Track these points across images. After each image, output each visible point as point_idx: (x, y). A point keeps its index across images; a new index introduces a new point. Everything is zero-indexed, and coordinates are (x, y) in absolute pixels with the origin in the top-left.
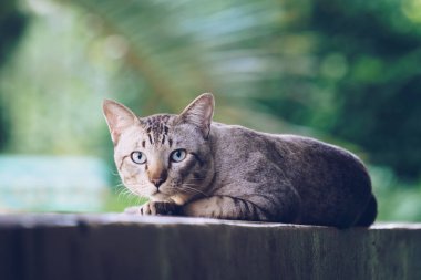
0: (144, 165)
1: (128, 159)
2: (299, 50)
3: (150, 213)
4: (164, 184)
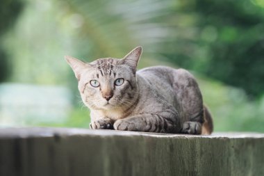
0: (99, 88)
1: (89, 85)
2: (187, 24)
3: (96, 128)
4: (112, 99)
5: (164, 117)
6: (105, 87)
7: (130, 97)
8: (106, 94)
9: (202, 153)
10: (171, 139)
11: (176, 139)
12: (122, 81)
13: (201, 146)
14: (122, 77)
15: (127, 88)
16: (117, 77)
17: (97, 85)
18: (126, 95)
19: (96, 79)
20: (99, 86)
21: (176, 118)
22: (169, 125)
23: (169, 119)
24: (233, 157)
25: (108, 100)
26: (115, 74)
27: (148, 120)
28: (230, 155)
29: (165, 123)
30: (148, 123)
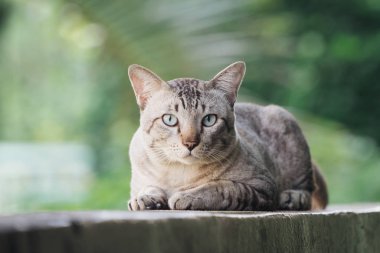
1: (159, 122)
4: (197, 148)
5: (253, 188)
6: (187, 127)
8: (189, 140)
9: (313, 241)
11: (269, 220)
12: (213, 119)
14: (215, 111)
15: (221, 130)
16: (207, 111)
19: (173, 112)
20: (177, 124)
21: (273, 190)
22: (261, 200)
23: (261, 191)
24: (363, 244)
25: (191, 149)
26: (204, 107)
27: (226, 191)
28: (358, 241)
29: (255, 196)
30: (226, 196)
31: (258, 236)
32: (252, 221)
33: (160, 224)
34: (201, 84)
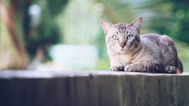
4: (125, 47)
5: (154, 64)
6: (121, 40)
7: (136, 46)
8: (122, 44)
9: (177, 85)
10: (158, 77)
11: (161, 77)
12: (131, 37)
13: (176, 81)
14: (131, 34)
15: (134, 41)
16: (129, 34)
17: (117, 38)
18: (134, 45)
19: (116, 35)
20: (118, 39)
22: (157, 68)
23: (157, 65)
25: (123, 47)
26: (127, 32)
27: (145, 65)
29: (155, 67)
30: (145, 67)
31: (157, 82)
32: (155, 77)
33: (122, 77)
34: (127, 25)
